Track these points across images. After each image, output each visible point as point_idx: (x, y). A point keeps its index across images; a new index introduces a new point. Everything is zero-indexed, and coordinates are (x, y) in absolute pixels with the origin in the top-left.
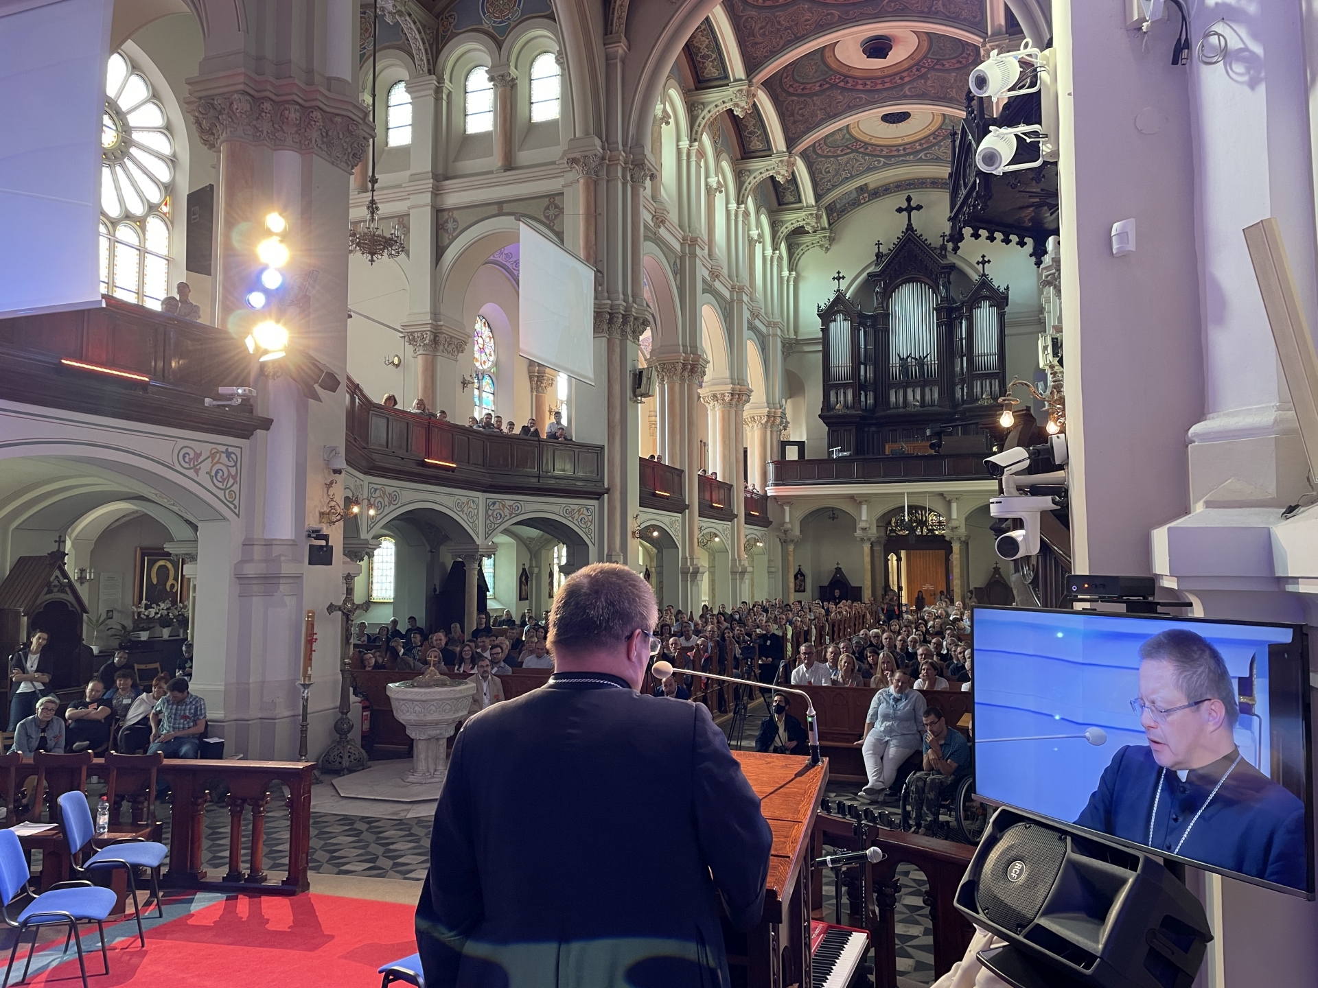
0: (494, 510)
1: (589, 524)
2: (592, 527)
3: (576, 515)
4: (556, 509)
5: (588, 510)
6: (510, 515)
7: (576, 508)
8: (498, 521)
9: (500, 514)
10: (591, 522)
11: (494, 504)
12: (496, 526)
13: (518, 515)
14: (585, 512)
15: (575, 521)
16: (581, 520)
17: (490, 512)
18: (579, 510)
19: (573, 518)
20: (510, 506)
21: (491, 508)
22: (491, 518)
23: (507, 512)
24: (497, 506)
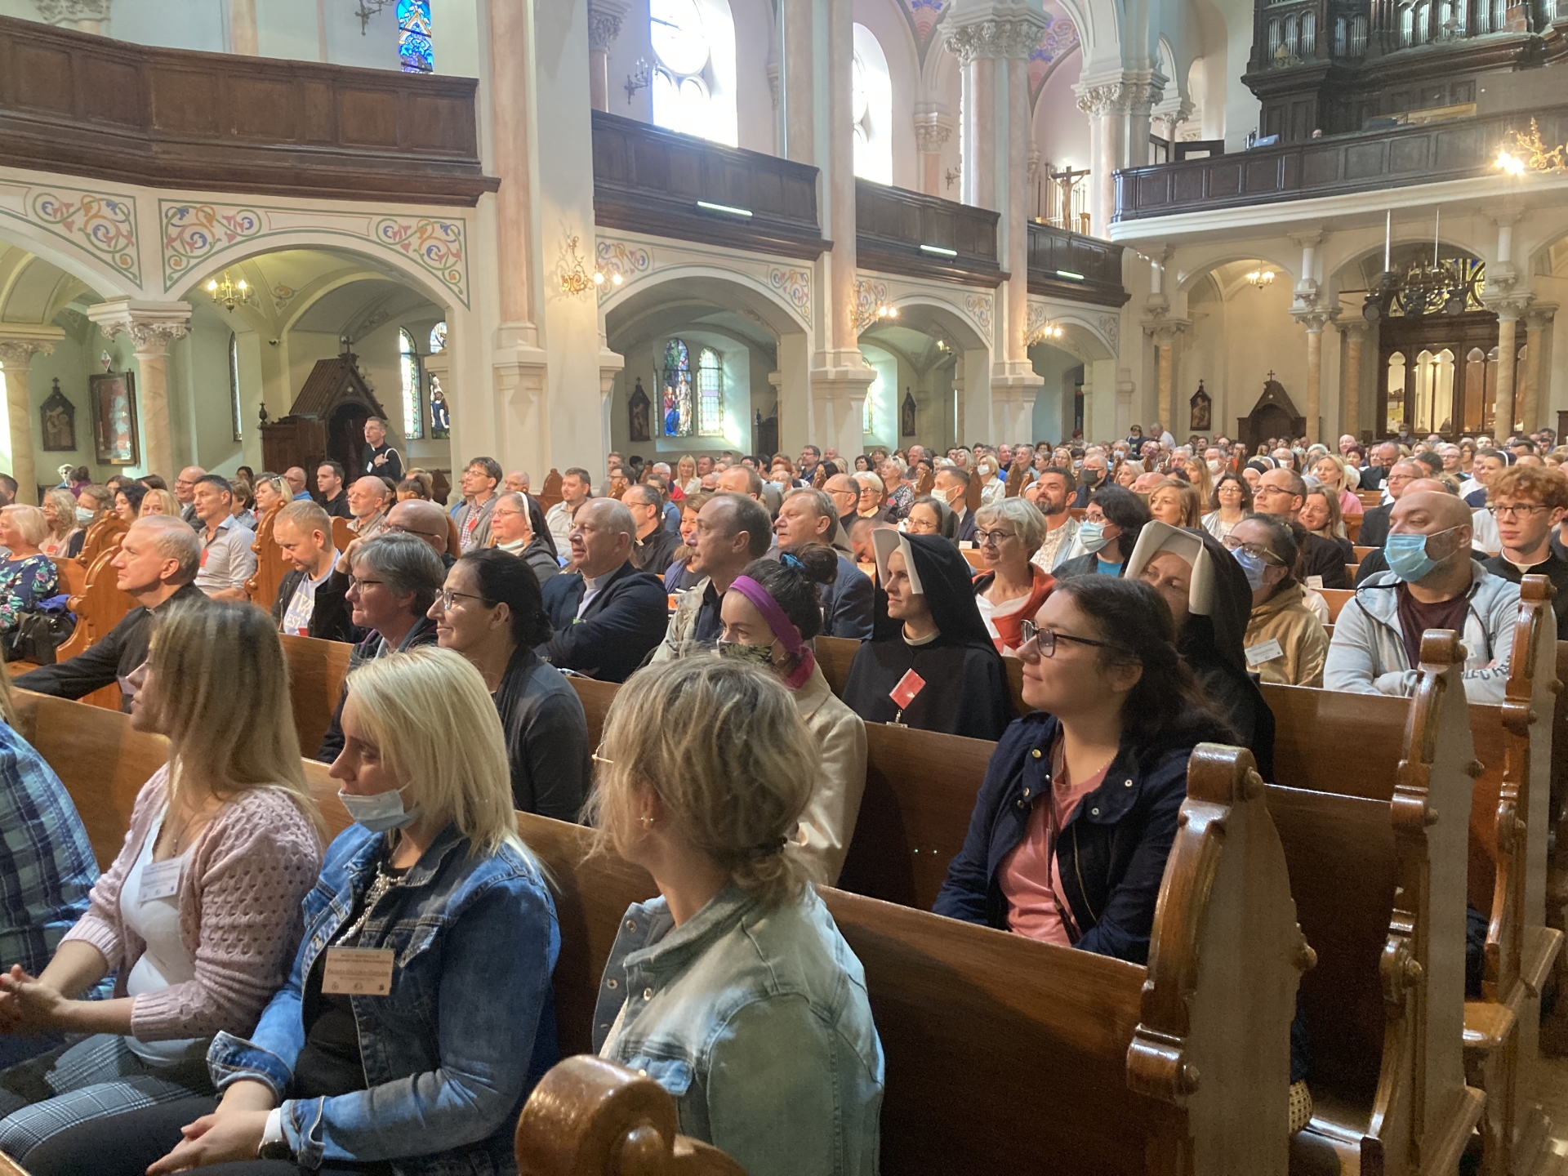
0: (184, 227)
1: (452, 260)
2: (460, 267)
3: (415, 241)
4: (358, 224)
5: (445, 228)
6: (231, 237)
7: (413, 223)
8: (197, 253)
9: (202, 236)
10: (457, 255)
11: (182, 212)
12: (193, 262)
13: (252, 238)
14: (439, 233)
15: (411, 254)
16: (429, 251)
17: (173, 232)
18: (422, 230)
19: (406, 247)
20: (228, 219)
21: (175, 221)
22: (177, 244)
23: (219, 231)
24: (190, 218)
